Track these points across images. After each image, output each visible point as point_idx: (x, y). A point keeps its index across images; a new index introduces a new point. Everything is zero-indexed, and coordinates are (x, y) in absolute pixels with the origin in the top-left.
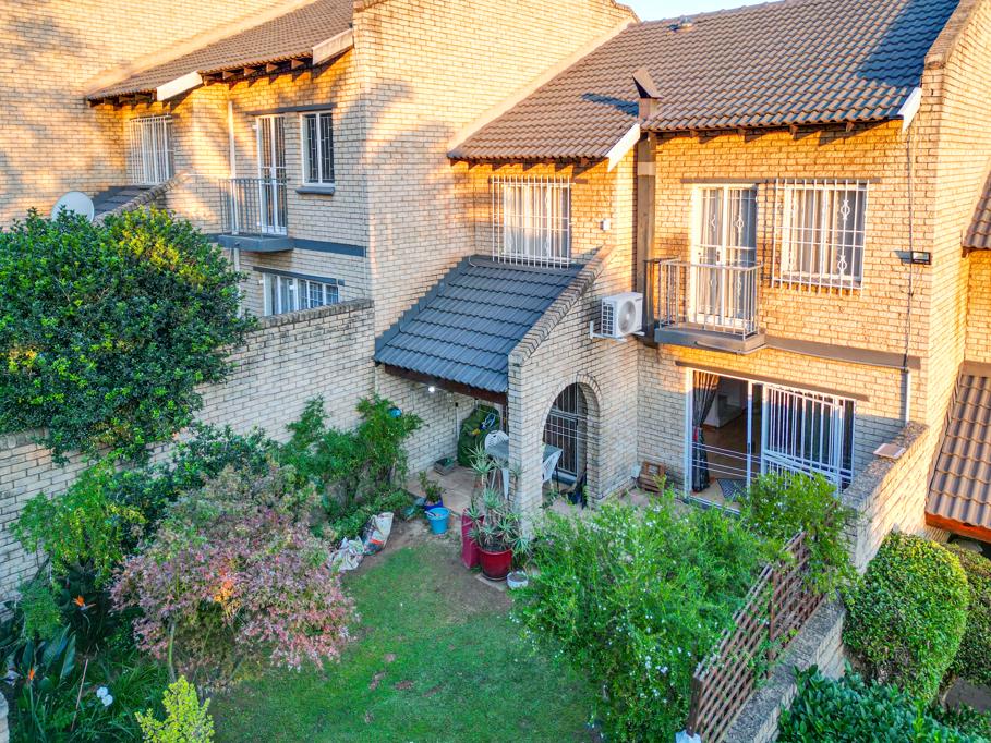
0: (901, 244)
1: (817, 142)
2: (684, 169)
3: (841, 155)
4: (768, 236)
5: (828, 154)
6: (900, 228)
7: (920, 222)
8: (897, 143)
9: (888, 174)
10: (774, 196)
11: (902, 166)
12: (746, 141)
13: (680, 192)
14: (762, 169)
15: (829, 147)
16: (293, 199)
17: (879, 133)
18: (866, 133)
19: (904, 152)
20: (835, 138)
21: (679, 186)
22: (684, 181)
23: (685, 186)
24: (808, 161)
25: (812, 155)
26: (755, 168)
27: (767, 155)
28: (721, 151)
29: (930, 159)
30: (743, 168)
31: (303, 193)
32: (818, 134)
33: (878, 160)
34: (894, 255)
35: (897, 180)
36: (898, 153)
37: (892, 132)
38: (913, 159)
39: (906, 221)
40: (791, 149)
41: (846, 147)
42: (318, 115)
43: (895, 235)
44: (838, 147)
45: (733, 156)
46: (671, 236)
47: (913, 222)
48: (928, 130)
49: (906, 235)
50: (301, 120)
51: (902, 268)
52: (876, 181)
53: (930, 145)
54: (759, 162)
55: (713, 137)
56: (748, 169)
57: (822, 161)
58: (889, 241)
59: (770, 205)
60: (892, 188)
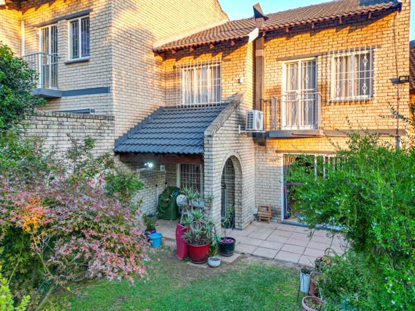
0: (393, 75)
1: (347, 32)
2: (278, 54)
3: (360, 36)
4: (324, 81)
5: (354, 37)
6: (391, 67)
7: (402, 63)
8: (388, 27)
9: (384, 42)
10: (327, 60)
11: (391, 38)
12: (311, 36)
13: (276, 65)
14: (319, 48)
15: (354, 33)
16: (61, 68)
17: (379, 24)
18: (372, 25)
19: (392, 31)
20: (357, 29)
21: (276, 62)
22: (278, 60)
23: (279, 62)
24: (343, 41)
25: (345, 38)
26: (316, 49)
27: (322, 41)
28: (298, 42)
29: (405, 33)
30: (310, 49)
31: (68, 64)
32: (348, 28)
33: (379, 37)
34: (389, 81)
35: (389, 45)
36: (389, 32)
37: (385, 22)
38: (397, 34)
39: (394, 64)
40: (334, 37)
41: (362, 33)
42: (80, 19)
43: (389, 71)
44: (359, 33)
45: (304, 44)
46: (272, 88)
47: (398, 64)
48: (404, 19)
49: (395, 71)
50: (69, 24)
51: (393, 87)
52: (379, 47)
53: (405, 26)
54: (318, 45)
55: (293, 36)
56: (313, 49)
57: (351, 40)
58: (387, 75)
59: (324, 65)
60: (386, 49)
